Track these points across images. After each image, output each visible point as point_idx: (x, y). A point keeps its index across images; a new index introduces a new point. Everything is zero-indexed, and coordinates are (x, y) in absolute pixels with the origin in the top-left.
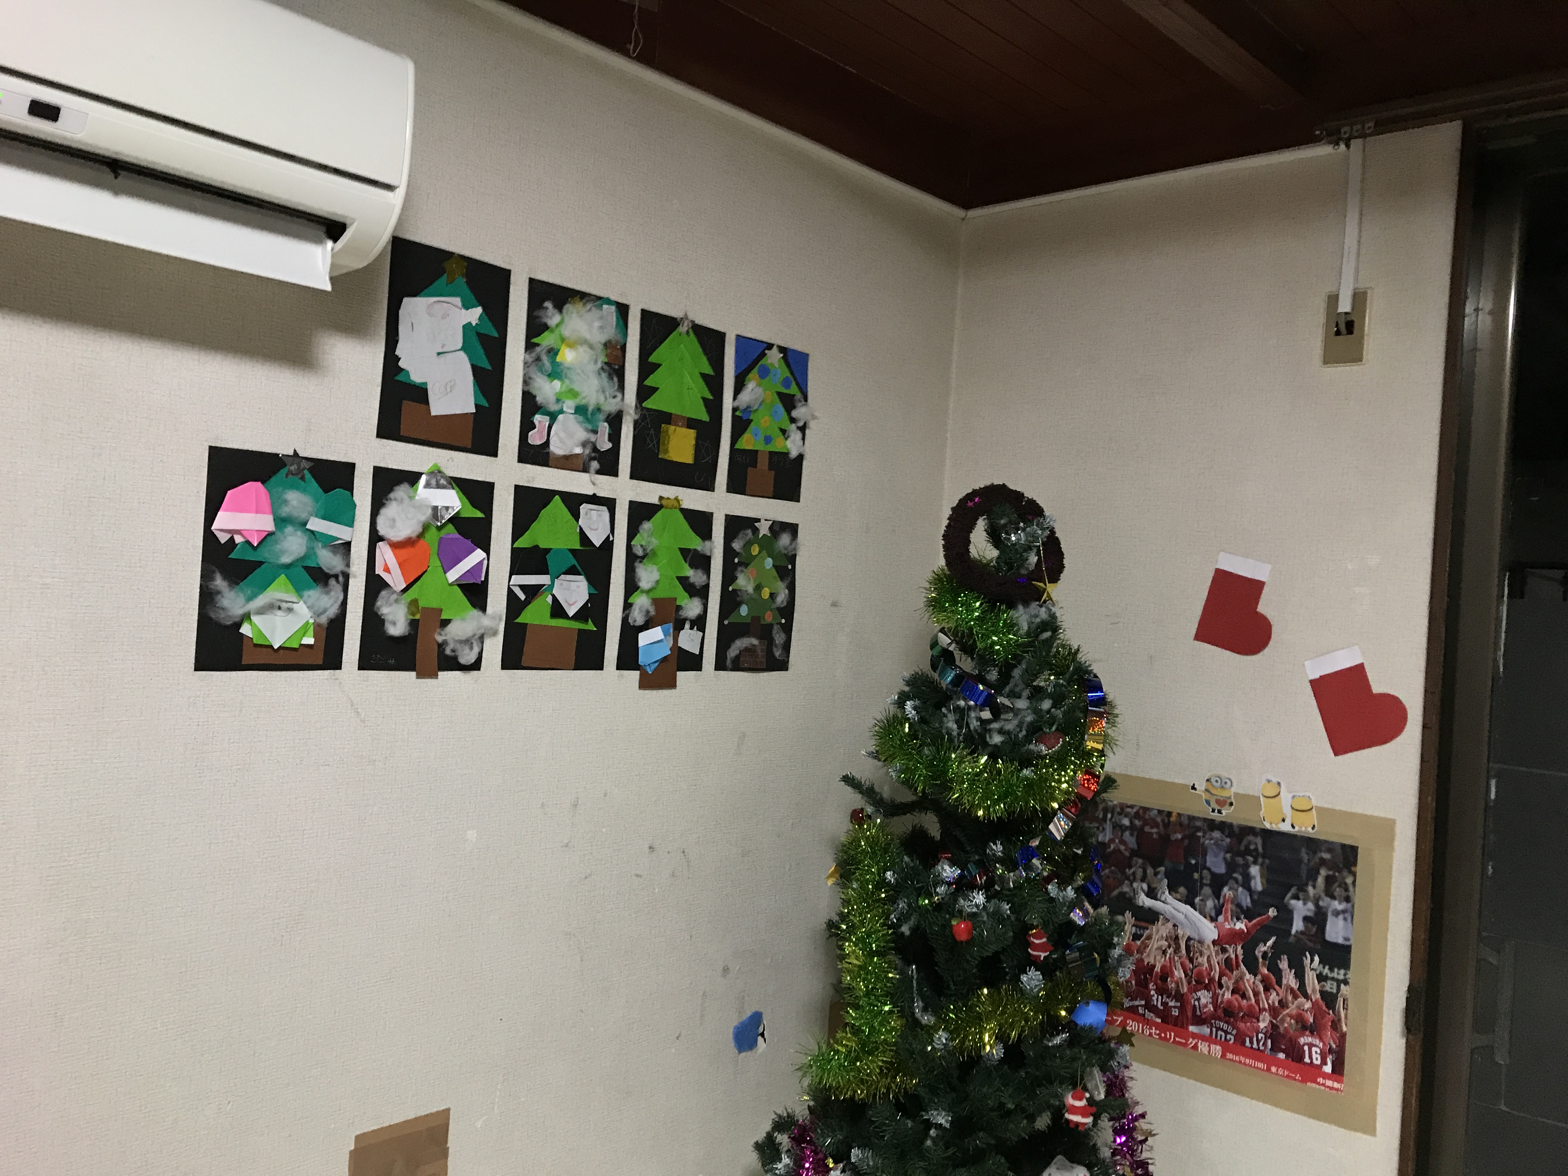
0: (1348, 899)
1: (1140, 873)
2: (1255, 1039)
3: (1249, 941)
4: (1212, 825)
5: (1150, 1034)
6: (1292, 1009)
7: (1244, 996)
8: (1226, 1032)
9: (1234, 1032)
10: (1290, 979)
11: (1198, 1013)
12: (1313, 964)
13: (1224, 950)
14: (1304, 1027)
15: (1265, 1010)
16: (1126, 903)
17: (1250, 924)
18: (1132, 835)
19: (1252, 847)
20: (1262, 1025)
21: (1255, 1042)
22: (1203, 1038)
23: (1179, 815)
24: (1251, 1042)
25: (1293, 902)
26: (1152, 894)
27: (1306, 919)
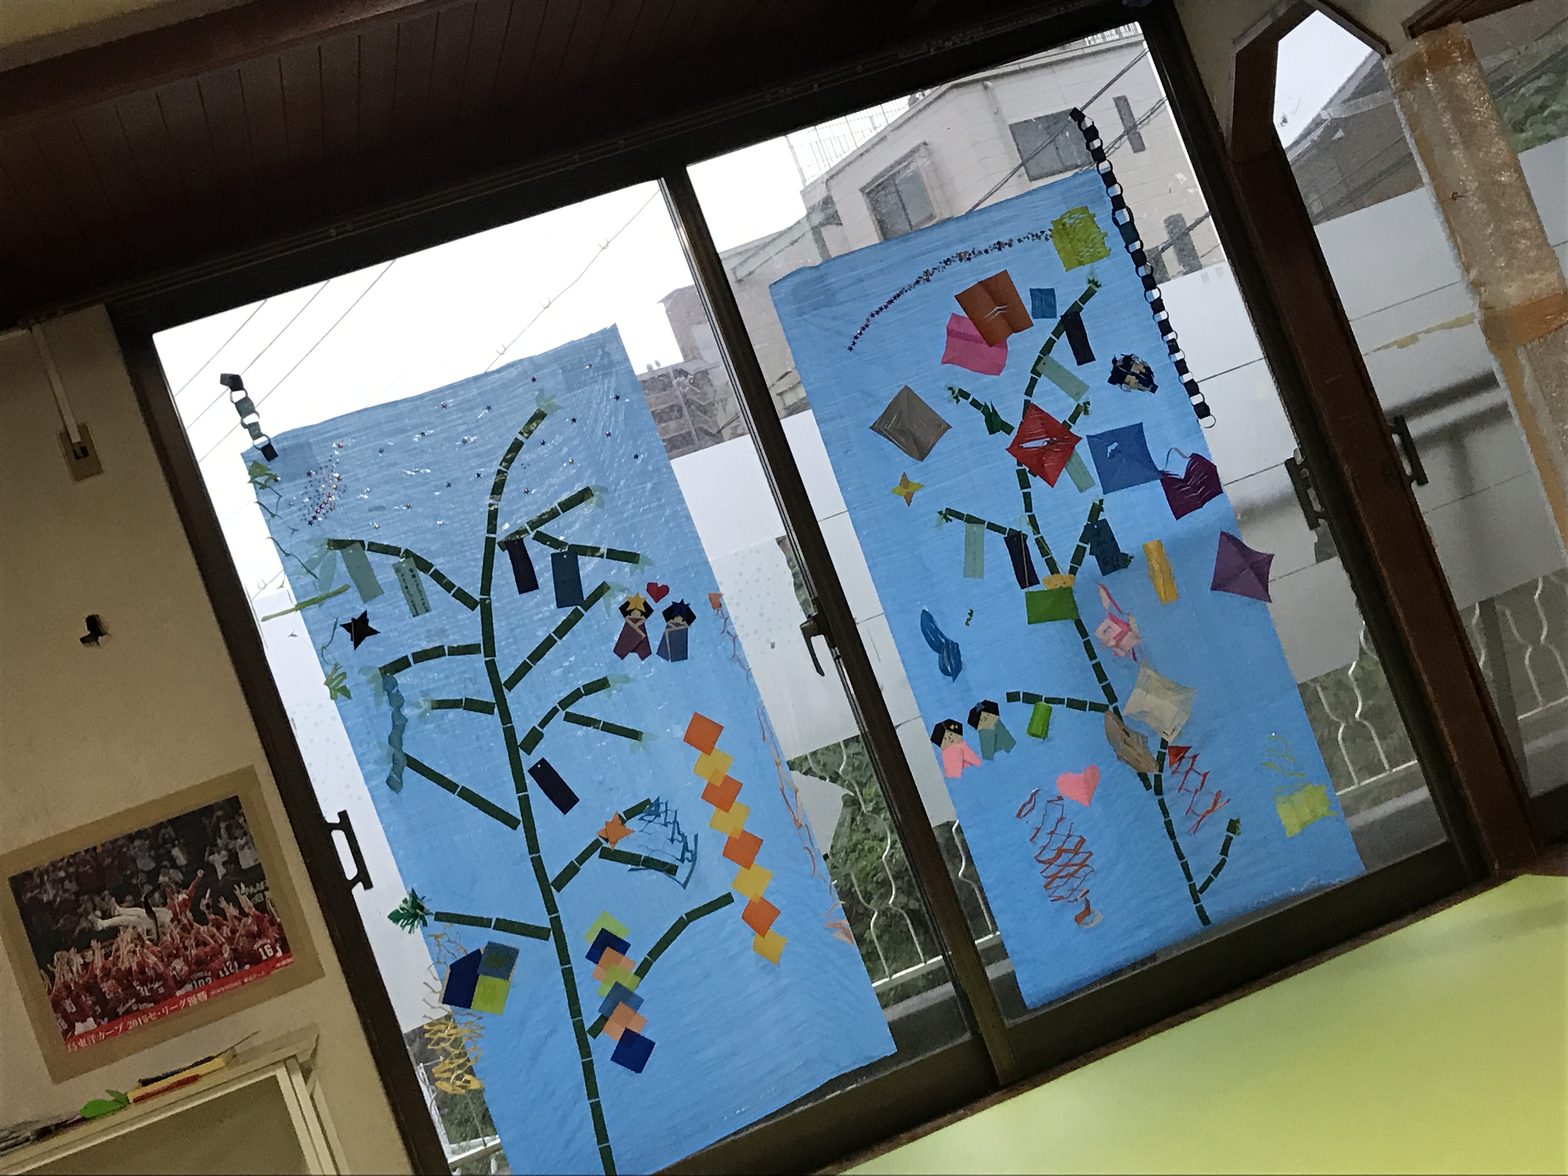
0: (245, 834)
1: (89, 906)
2: (225, 969)
3: (193, 904)
4: (131, 838)
5: (150, 1020)
6: (241, 930)
7: (205, 944)
8: (204, 978)
9: (210, 973)
10: (232, 911)
11: (179, 979)
12: (242, 892)
13: (179, 921)
14: (253, 937)
15: (223, 943)
16: (91, 933)
17: (188, 892)
18: (71, 881)
19: (167, 837)
20: (226, 955)
22: (189, 994)
23: (103, 845)
24: (224, 973)
25: (211, 857)
26: (106, 915)
27: (224, 864)
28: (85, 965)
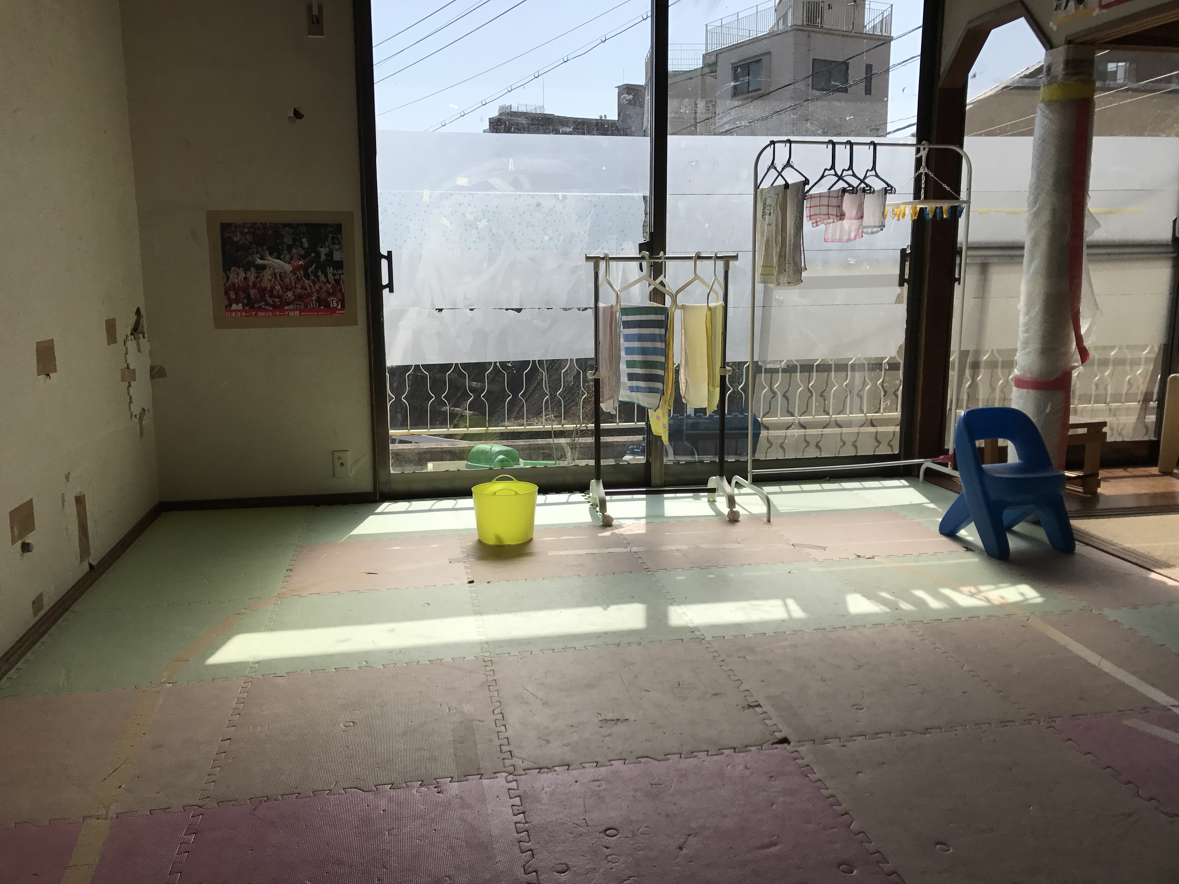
0: (340, 244)
1: (255, 250)
3: (305, 268)
4: (285, 225)
5: (269, 315)
6: (324, 289)
7: (306, 289)
8: (300, 305)
9: (303, 304)
10: (323, 278)
11: (288, 301)
12: (330, 270)
13: (295, 274)
14: (329, 294)
15: (314, 292)
16: (252, 264)
17: (304, 261)
18: (250, 236)
19: (302, 231)
20: (314, 298)
21: (312, 305)
22: (291, 310)
23: (270, 223)
24: (310, 306)
25: (321, 249)
26: (262, 258)
27: (326, 255)
28: (246, 278)
